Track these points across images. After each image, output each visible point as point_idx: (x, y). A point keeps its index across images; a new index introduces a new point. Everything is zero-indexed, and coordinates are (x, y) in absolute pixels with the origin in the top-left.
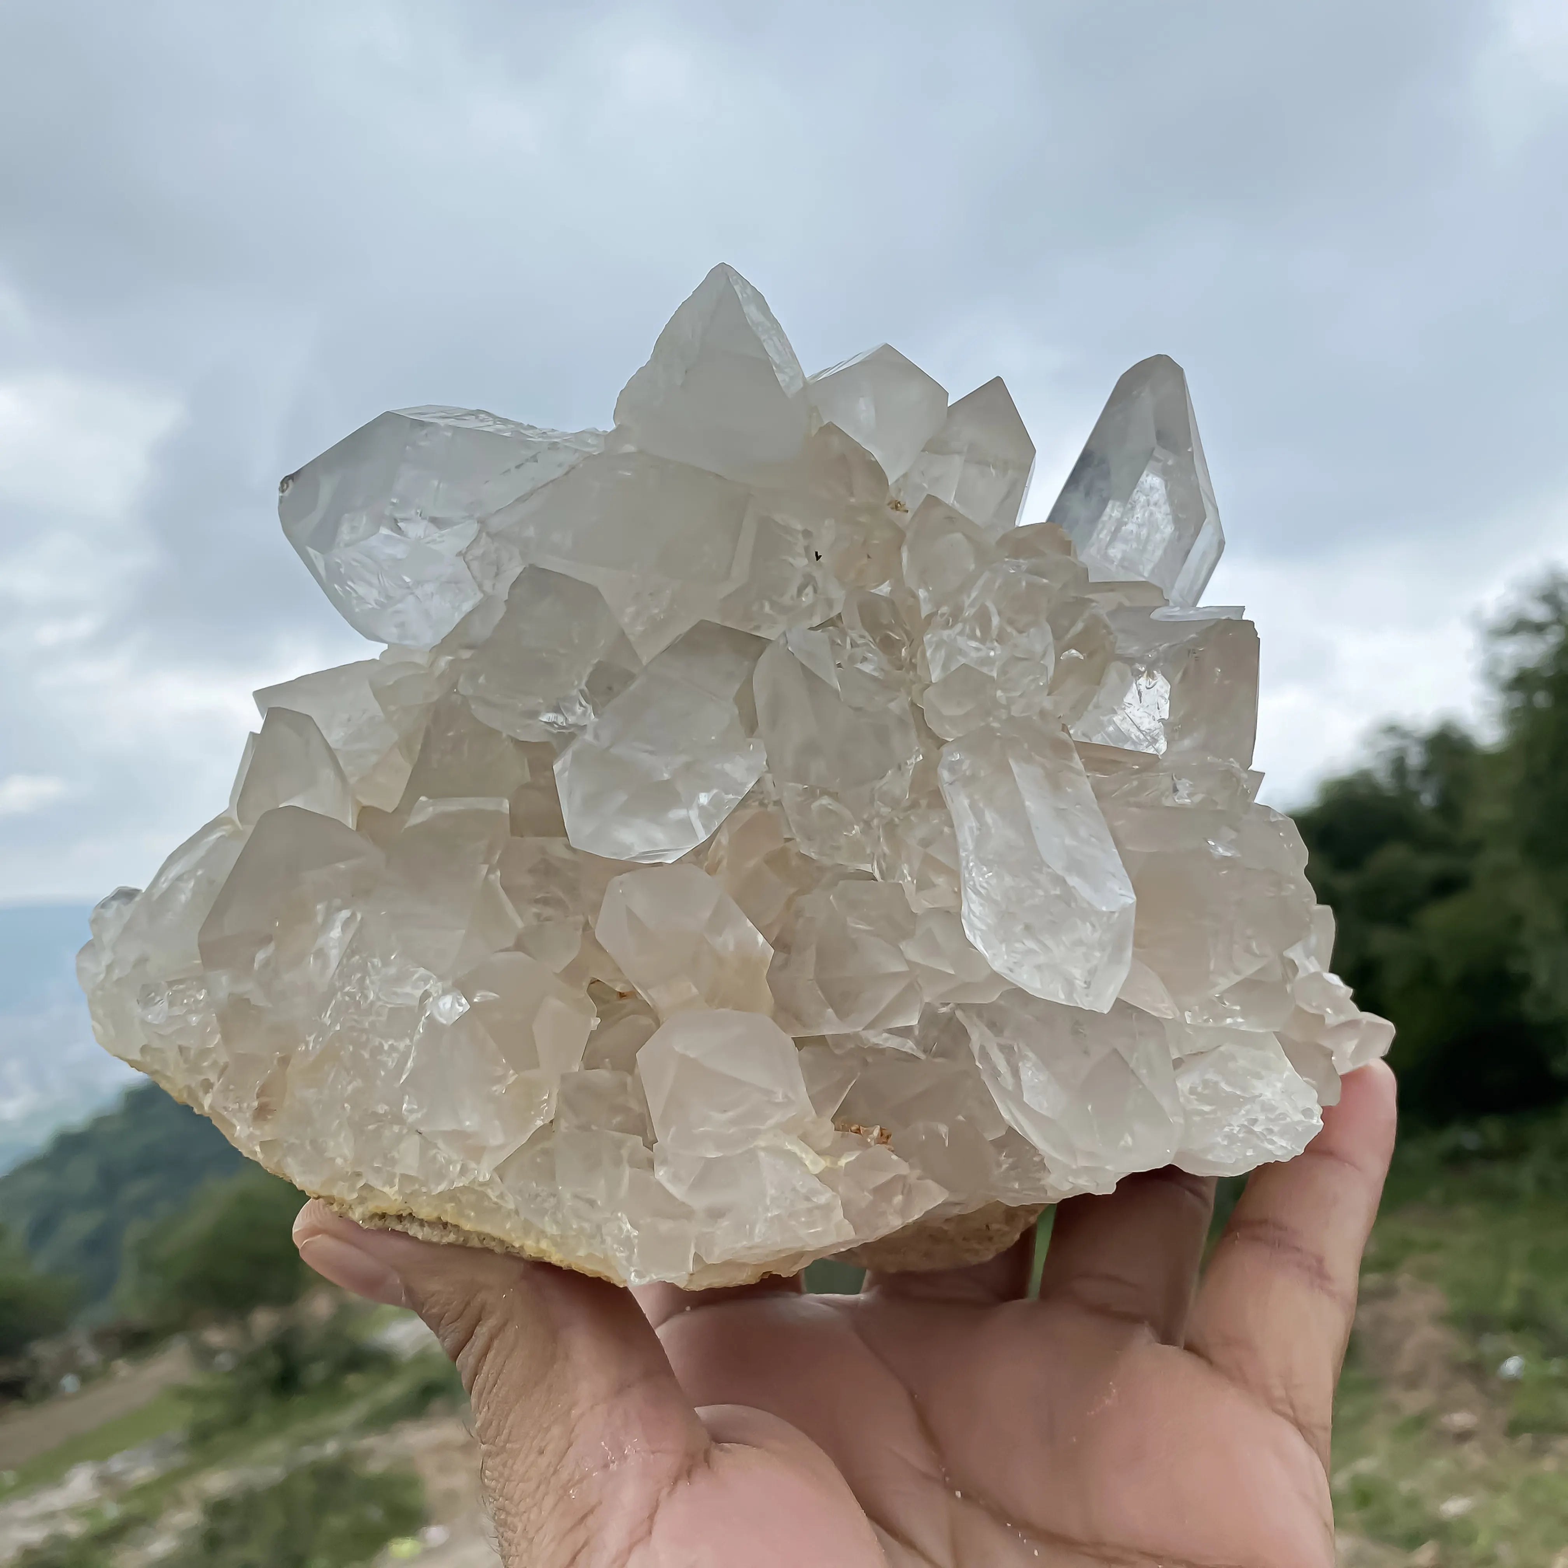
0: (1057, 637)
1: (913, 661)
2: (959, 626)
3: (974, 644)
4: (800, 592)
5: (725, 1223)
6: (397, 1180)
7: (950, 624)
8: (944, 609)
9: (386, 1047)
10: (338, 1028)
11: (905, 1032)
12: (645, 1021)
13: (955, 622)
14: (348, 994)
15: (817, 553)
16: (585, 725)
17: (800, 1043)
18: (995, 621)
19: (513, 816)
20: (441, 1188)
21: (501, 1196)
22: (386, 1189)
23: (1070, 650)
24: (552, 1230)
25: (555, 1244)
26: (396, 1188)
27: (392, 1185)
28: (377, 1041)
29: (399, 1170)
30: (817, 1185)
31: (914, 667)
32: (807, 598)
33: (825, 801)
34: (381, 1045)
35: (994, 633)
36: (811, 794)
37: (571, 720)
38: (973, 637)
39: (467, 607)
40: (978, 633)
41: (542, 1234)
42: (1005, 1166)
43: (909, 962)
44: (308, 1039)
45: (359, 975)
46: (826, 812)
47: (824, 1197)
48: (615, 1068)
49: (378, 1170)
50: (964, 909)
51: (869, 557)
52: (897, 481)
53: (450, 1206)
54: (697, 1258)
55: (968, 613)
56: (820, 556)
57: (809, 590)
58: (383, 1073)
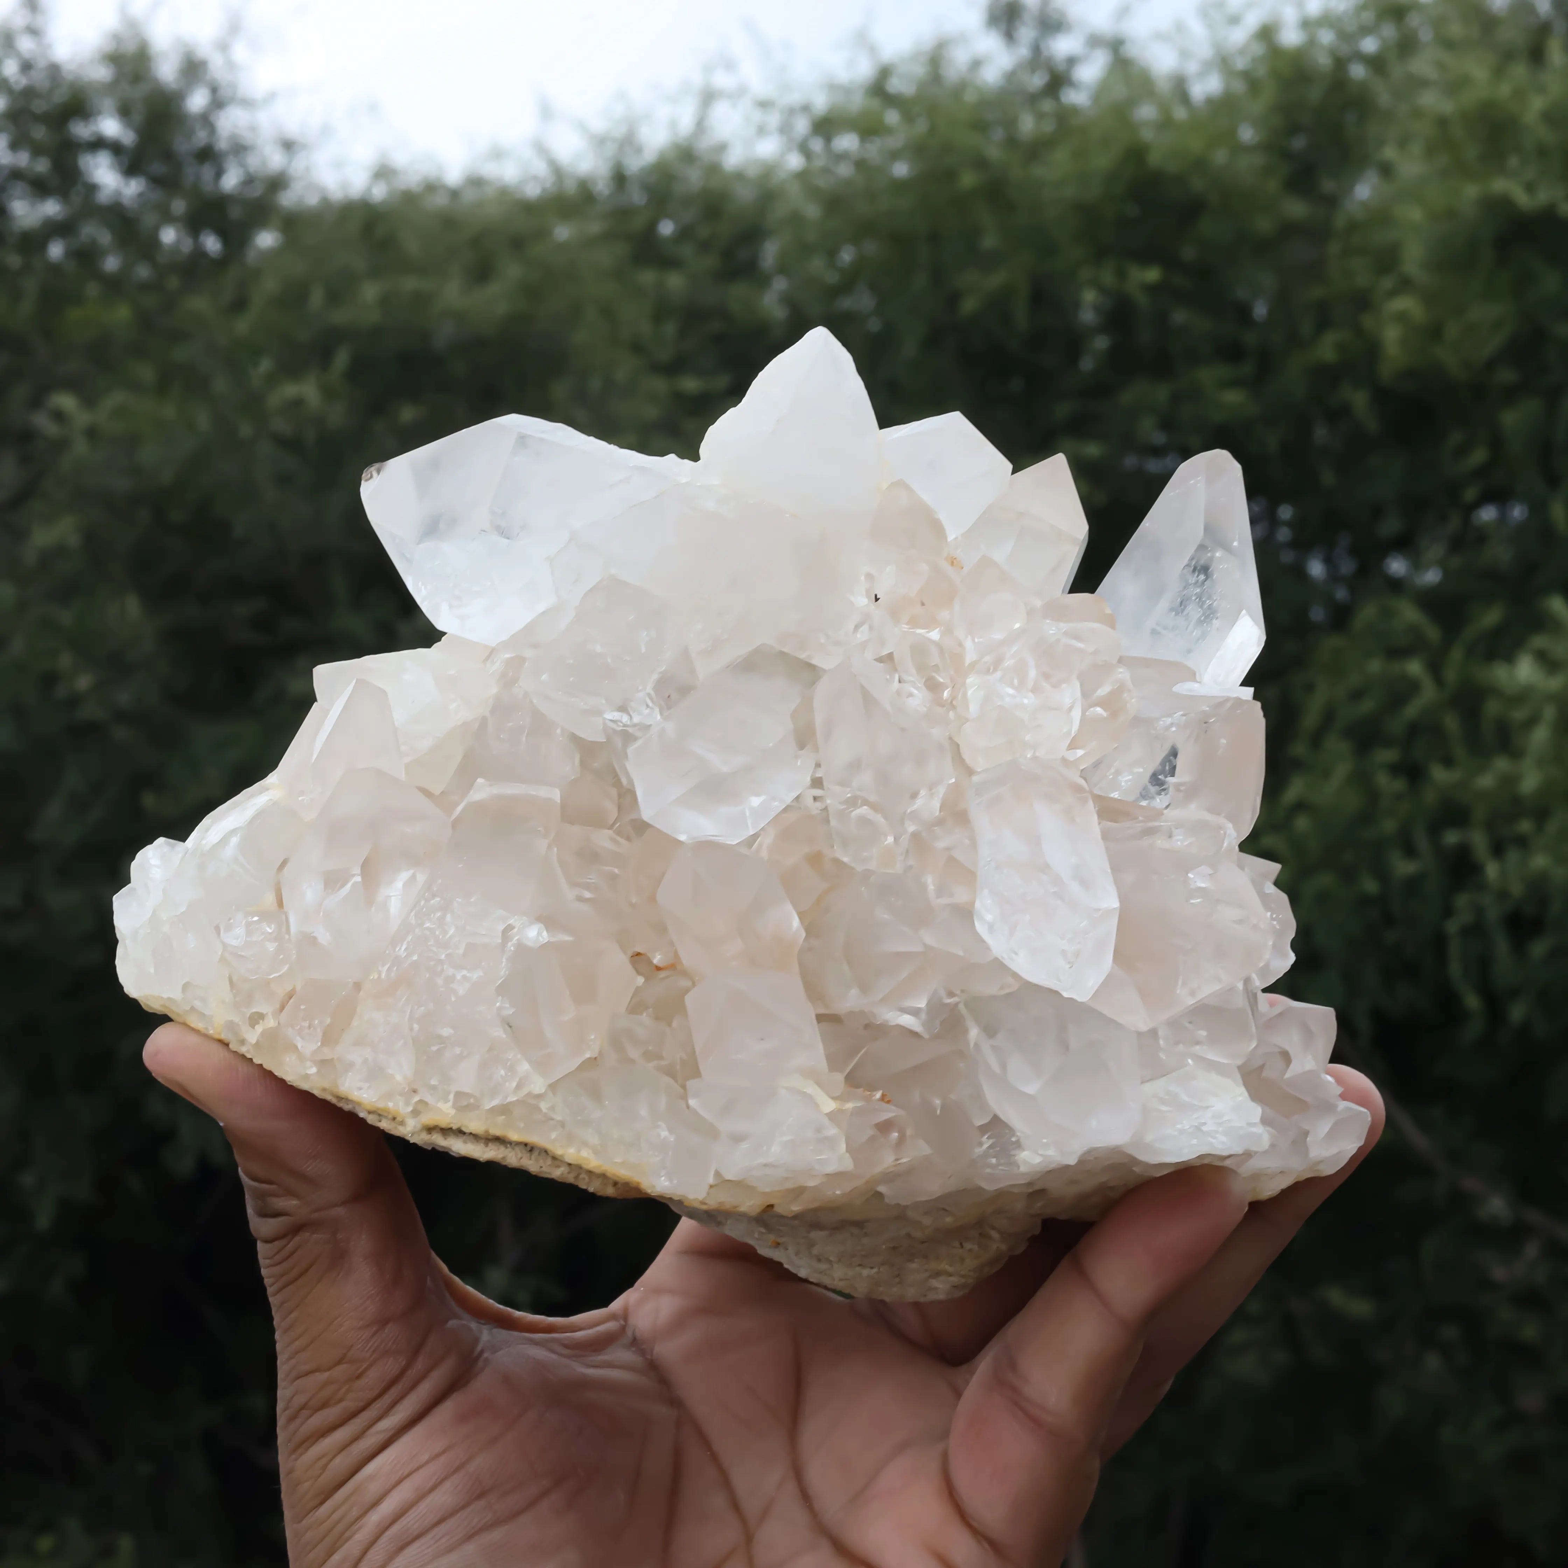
0: (1085, 695)
1: (954, 702)
2: (999, 674)
3: (1010, 691)
4: (857, 627)
5: (745, 1146)
6: (451, 1097)
7: (991, 670)
8: (987, 659)
9: (459, 977)
10: (415, 958)
11: (915, 1012)
12: (684, 983)
13: (995, 670)
14: (427, 928)
15: (876, 596)
16: (650, 726)
17: (820, 1018)
18: (1032, 673)
19: (564, 806)
20: (495, 1102)
21: (552, 1108)
22: (441, 1105)
23: (1095, 707)
24: (594, 1140)
25: (596, 1152)
26: (450, 1103)
27: (446, 1101)
28: (450, 971)
29: (454, 1088)
30: (826, 1121)
31: (954, 707)
32: (862, 635)
33: (864, 810)
34: (454, 976)
35: (1030, 684)
36: (853, 802)
37: (636, 719)
38: (1012, 686)
39: (541, 608)
40: (1016, 682)
41: (585, 1144)
42: (986, 1146)
43: (925, 945)
44: (380, 968)
45: (439, 914)
46: (864, 821)
47: (832, 1131)
48: (657, 1018)
49: (433, 1088)
50: (978, 905)
51: (923, 604)
52: (956, 538)
53: (501, 1119)
54: (717, 1174)
55: (1008, 663)
56: (879, 599)
57: (865, 628)
58: (453, 999)
